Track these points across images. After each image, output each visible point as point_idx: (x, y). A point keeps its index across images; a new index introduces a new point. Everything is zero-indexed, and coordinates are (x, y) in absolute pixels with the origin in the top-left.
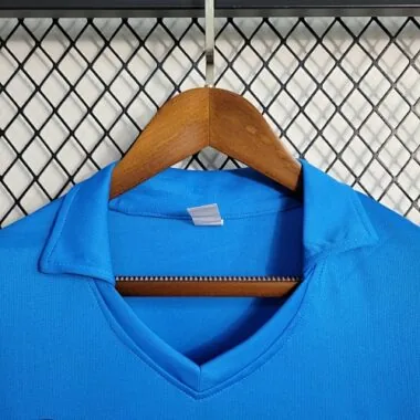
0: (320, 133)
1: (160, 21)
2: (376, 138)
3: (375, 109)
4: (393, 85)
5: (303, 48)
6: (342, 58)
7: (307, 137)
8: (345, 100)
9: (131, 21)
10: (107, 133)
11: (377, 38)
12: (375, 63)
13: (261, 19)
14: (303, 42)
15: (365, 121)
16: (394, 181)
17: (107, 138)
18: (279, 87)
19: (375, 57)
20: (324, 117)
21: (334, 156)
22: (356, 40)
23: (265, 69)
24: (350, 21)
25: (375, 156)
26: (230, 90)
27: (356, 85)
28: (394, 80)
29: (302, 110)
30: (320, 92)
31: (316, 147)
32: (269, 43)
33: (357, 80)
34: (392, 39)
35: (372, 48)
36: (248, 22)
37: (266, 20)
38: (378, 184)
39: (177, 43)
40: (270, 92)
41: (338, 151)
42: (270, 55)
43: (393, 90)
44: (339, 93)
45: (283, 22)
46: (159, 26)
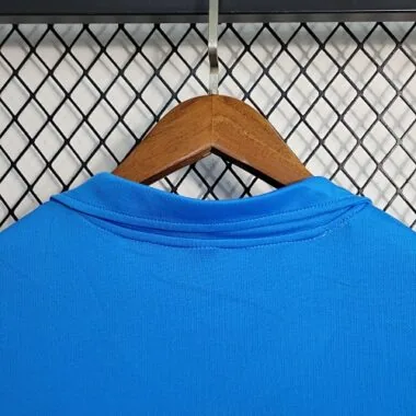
0: (321, 142)
1: (157, 27)
2: (380, 147)
3: (379, 117)
4: (399, 93)
5: (305, 54)
6: (345, 65)
7: (308, 146)
8: (348, 108)
9: (128, 27)
10: (102, 141)
11: (383, 43)
12: (380, 70)
13: (261, 25)
14: (306, 48)
15: (369, 130)
16: (398, 193)
17: (102, 146)
18: (280, 94)
19: (380, 64)
20: (327, 125)
21: (336, 166)
22: (360, 46)
23: (265, 76)
24: (355, 26)
25: (379, 166)
26: (229, 95)
27: (360, 93)
28: (400, 88)
29: (303, 119)
30: (322, 99)
31: (317, 157)
32: (270, 49)
33: (360, 87)
34: (399, 45)
35: (378, 54)
36: (248, 28)
37: (266, 25)
38: (382, 195)
39: (175, 49)
40: (271, 99)
41: (341, 161)
42: (271, 61)
43: (399, 98)
44: (342, 100)
45: (284, 28)
46: (157, 31)
